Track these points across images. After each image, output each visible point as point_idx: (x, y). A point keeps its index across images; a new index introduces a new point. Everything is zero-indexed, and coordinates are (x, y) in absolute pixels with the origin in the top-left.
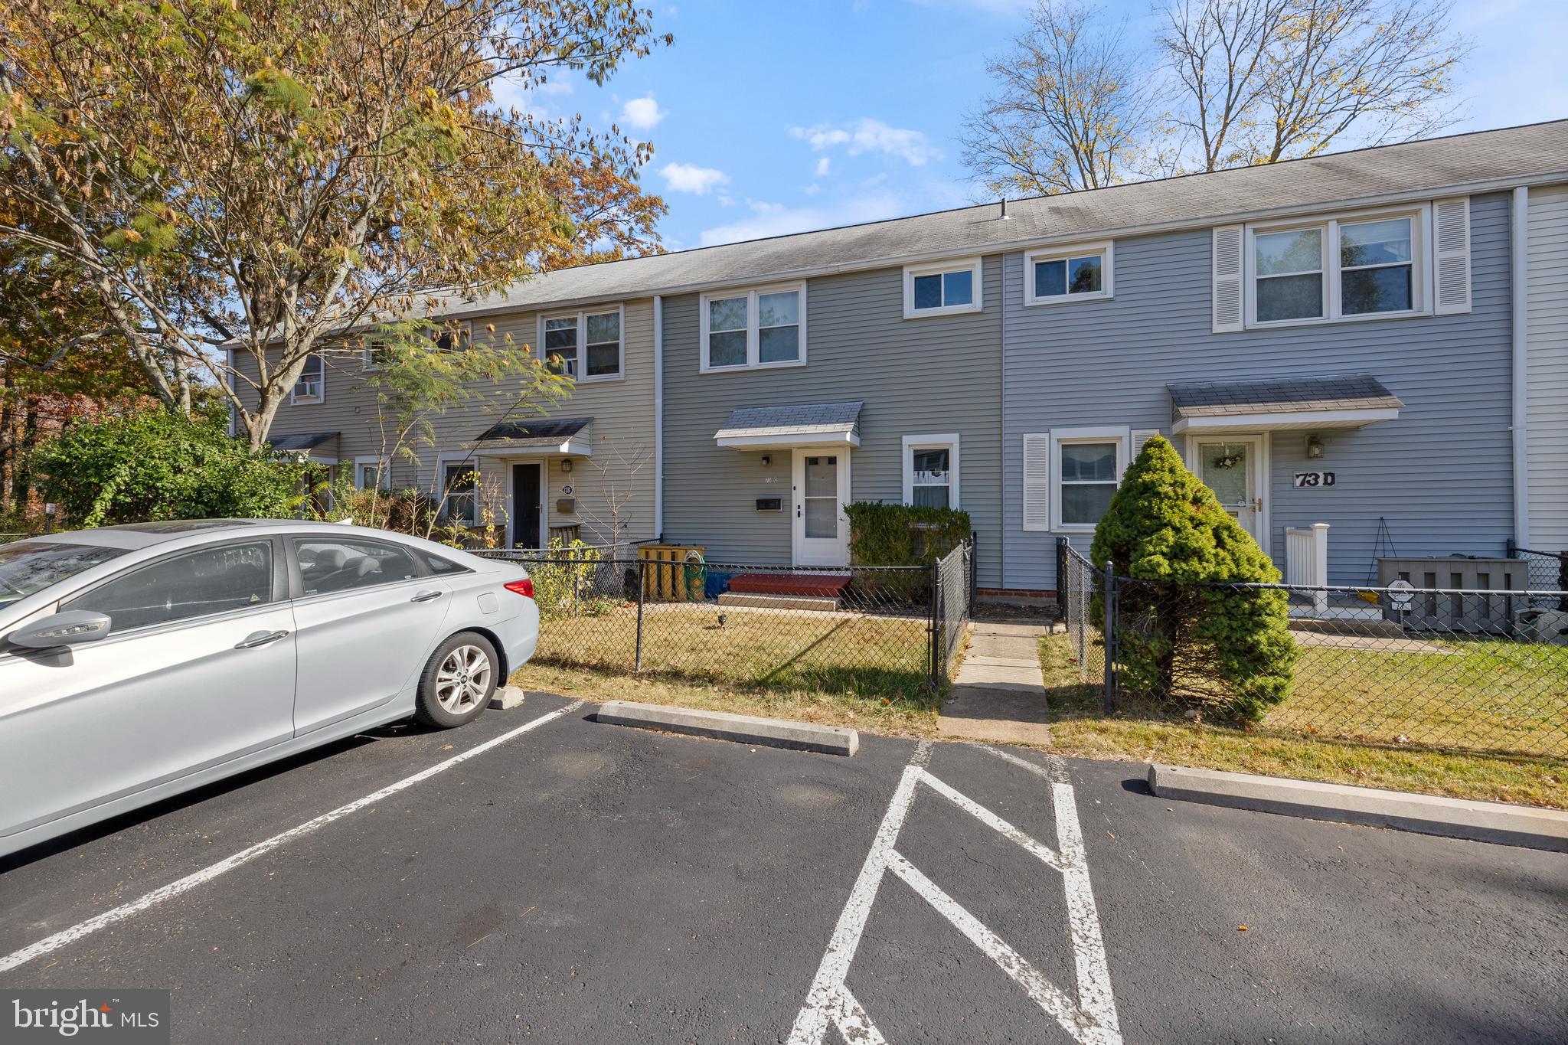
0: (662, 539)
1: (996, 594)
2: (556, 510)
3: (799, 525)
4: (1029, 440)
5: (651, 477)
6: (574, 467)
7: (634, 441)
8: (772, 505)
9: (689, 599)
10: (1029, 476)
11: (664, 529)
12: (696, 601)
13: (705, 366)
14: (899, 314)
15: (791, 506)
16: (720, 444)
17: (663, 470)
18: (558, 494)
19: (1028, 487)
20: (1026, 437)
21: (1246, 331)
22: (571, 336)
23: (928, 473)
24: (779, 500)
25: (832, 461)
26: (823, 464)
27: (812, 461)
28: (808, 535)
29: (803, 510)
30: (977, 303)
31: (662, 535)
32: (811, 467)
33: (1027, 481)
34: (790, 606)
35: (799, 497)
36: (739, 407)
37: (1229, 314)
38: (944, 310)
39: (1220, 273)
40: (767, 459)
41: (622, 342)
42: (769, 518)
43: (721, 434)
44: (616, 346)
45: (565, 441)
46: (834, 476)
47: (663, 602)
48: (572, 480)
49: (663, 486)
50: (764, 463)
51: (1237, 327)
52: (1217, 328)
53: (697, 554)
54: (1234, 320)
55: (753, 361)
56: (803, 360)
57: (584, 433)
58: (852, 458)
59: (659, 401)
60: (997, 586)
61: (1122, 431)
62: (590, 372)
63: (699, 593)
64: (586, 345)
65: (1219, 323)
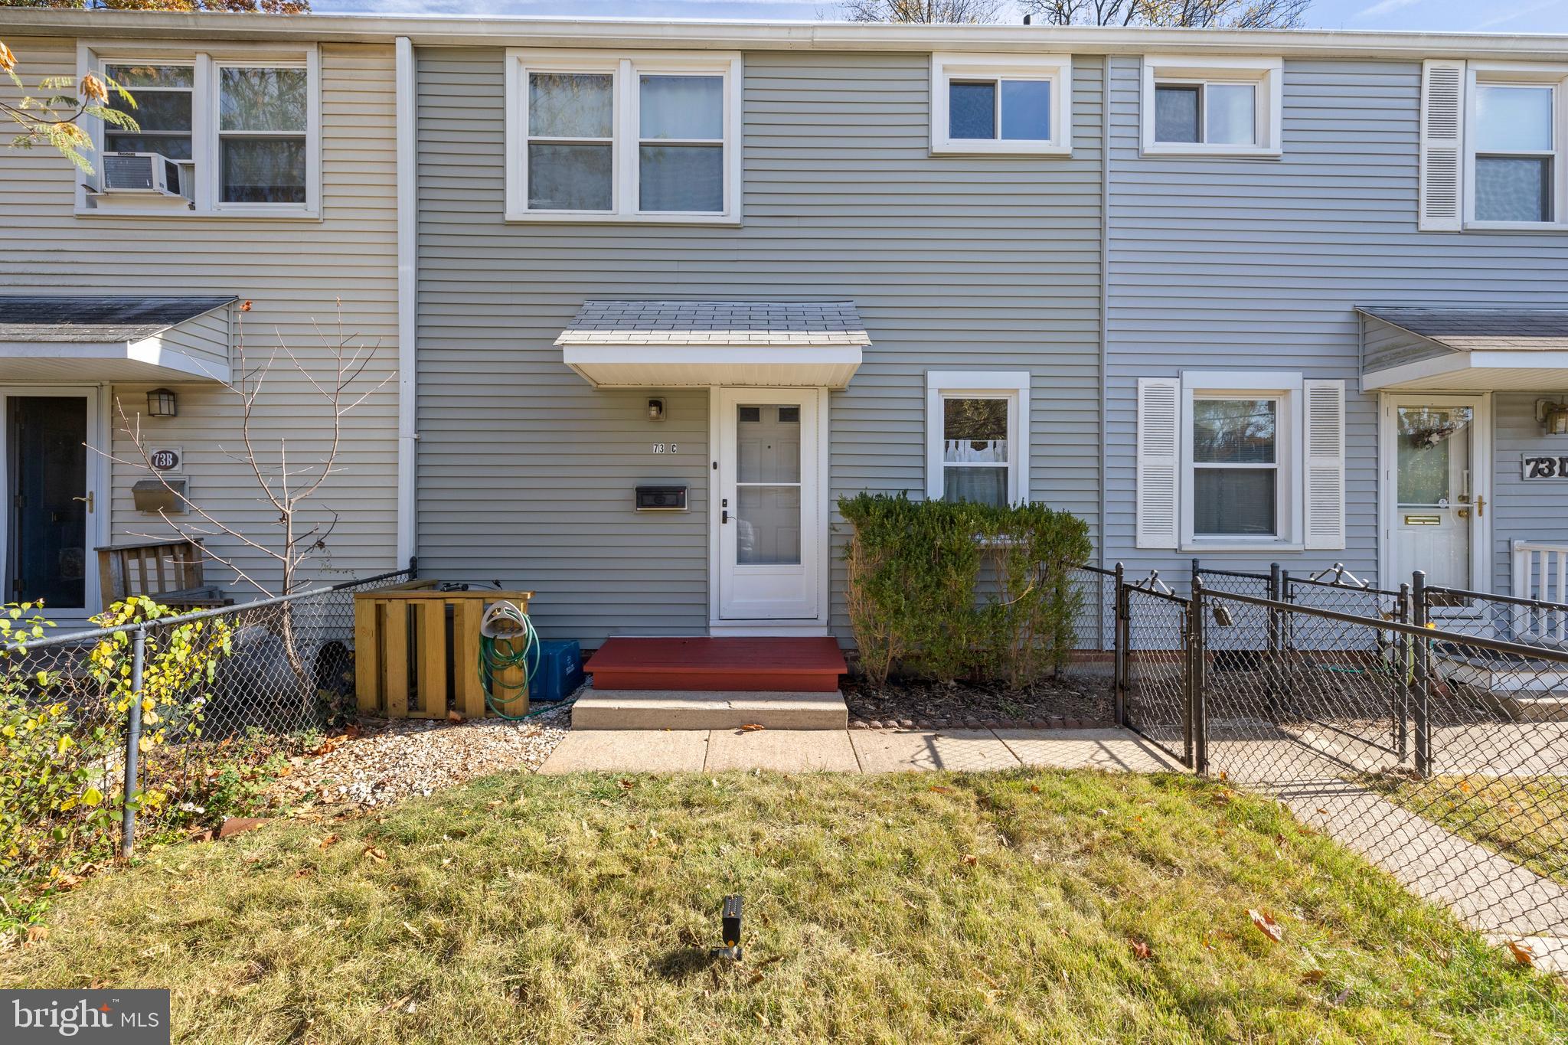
0: (413, 570)
1: (1088, 659)
2: (132, 505)
3: (724, 539)
4: (1149, 390)
5: (388, 435)
6: (184, 408)
7: (344, 331)
8: (670, 498)
9: (494, 713)
10: (1148, 452)
11: (418, 547)
12: (512, 719)
13: (517, 205)
14: (922, 143)
15: (707, 502)
16: (569, 357)
17: (418, 420)
18: (137, 468)
19: (1147, 471)
20: (1143, 383)
21: (1466, 232)
22: (180, 107)
23: (965, 445)
24: (683, 489)
25: (790, 414)
26: (769, 420)
27: (748, 414)
28: (742, 559)
29: (732, 509)
30: (1061, 138)
31: (414, 561)
32: (750, 426)
33: (1144, 461)
34: (746, 724)
35: (724, 484)
36: (595, 297)
37: (1443, 202)
38: (999, 145)
39: (1431, 136)
40: (656, 403)
41: (312, 134)
42: (660, 524)
43: (566, 337)
44: (301, 142)
45: (144, 334)
46: (795, 443)
47: (422, 724)
48: (173, 436)
49: (418, 455)
50: (654, 412)
51: (1453, 224)
52: (1427, 223)
53: (515, 610)
54: (1449, 213)
55: (626, 202)
56: (733, 210)
57: (208, 327)
58: (831, 409)
59: (407, 269)
60: (1093, 647)
61: (1289, 380)
62: (228, 194)
63: (515, 699)
64: (217, 130)
65: (1430, 215)
